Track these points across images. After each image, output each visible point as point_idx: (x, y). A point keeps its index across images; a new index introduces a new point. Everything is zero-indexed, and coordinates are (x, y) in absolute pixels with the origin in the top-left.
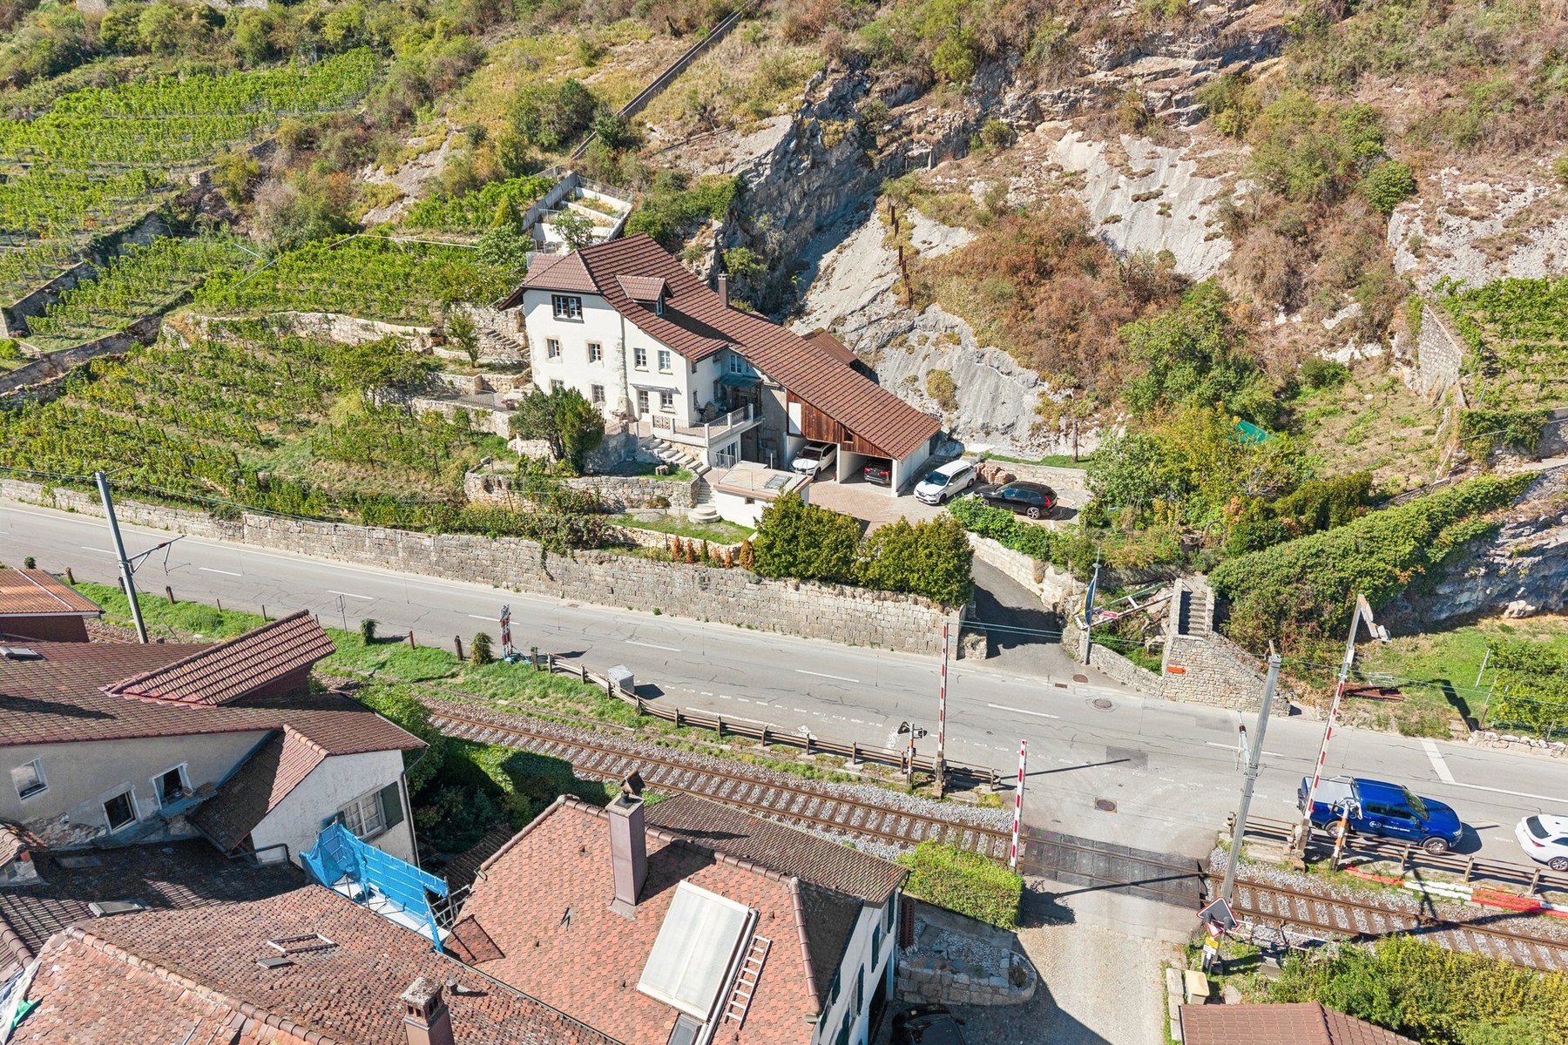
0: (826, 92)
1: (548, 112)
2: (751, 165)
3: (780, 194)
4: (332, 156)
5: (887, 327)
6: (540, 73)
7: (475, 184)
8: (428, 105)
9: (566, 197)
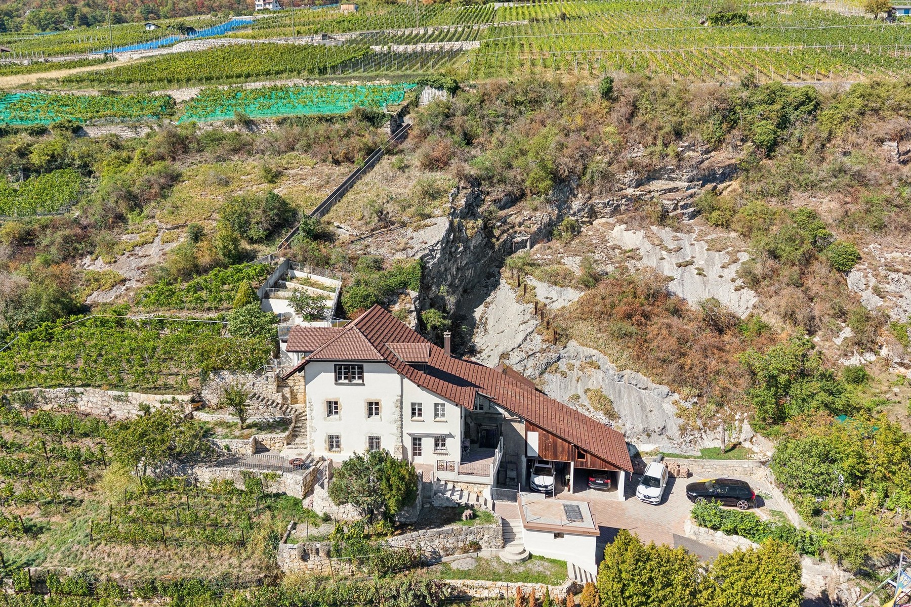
0: (462, 202)
1: (257, 215)
2: (427, 251)
3: (446, 270)
4: (53, 250)
5: (543, 359)
6: (231, 187)
7: (198, 270)
8: (138, 210)
9: (283, 277)
